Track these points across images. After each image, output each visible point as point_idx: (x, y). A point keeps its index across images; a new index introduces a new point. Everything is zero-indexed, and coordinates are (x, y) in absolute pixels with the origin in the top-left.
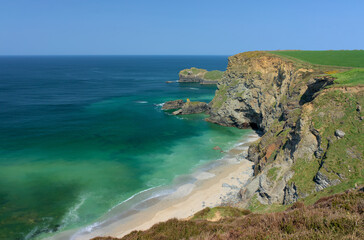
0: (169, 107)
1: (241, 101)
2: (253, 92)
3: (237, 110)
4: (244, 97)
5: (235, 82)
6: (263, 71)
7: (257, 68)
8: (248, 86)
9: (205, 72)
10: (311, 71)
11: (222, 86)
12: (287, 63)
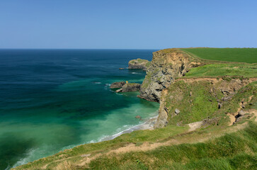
0: (115, 86)
1: (160, 83)
2: (167, 77)
3: (157, 90)
4: (162, 81)
5: (157, 70)
6: (173, 63)
7: (170, 60)
8: (164, 73)
9: (147, 61)
10: (199, 64)
11: (149, 72)
12: (186, 58)
